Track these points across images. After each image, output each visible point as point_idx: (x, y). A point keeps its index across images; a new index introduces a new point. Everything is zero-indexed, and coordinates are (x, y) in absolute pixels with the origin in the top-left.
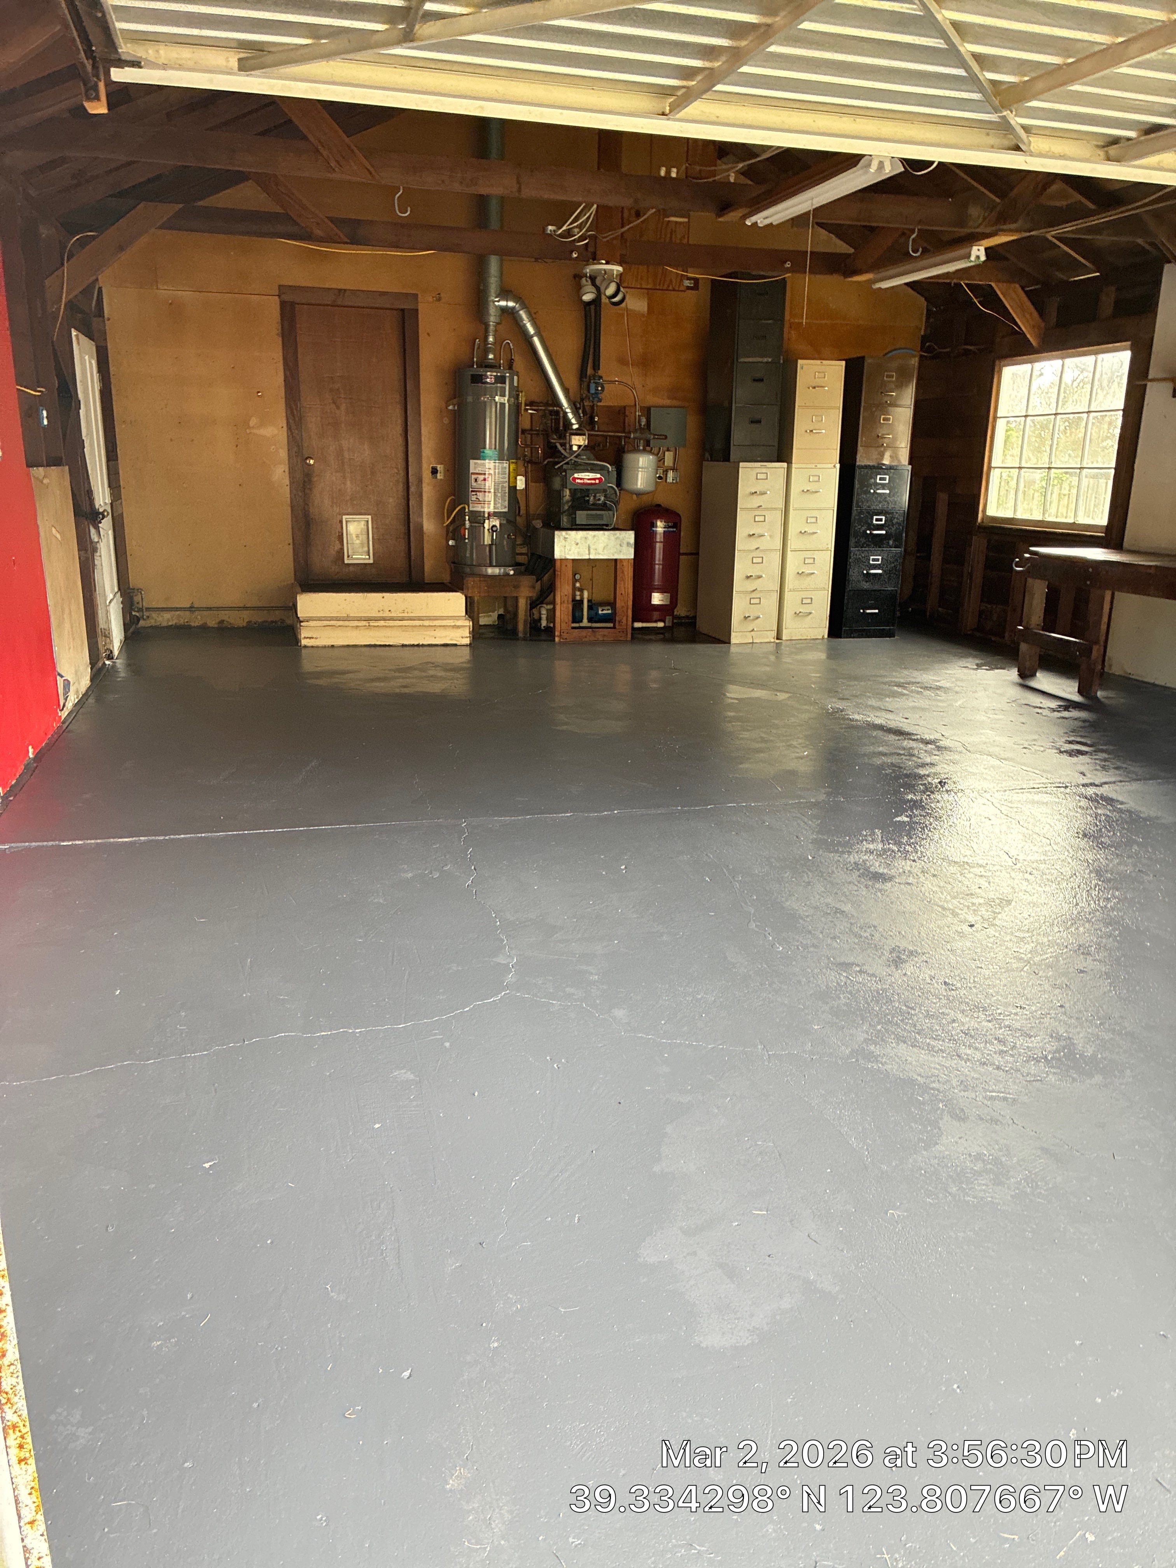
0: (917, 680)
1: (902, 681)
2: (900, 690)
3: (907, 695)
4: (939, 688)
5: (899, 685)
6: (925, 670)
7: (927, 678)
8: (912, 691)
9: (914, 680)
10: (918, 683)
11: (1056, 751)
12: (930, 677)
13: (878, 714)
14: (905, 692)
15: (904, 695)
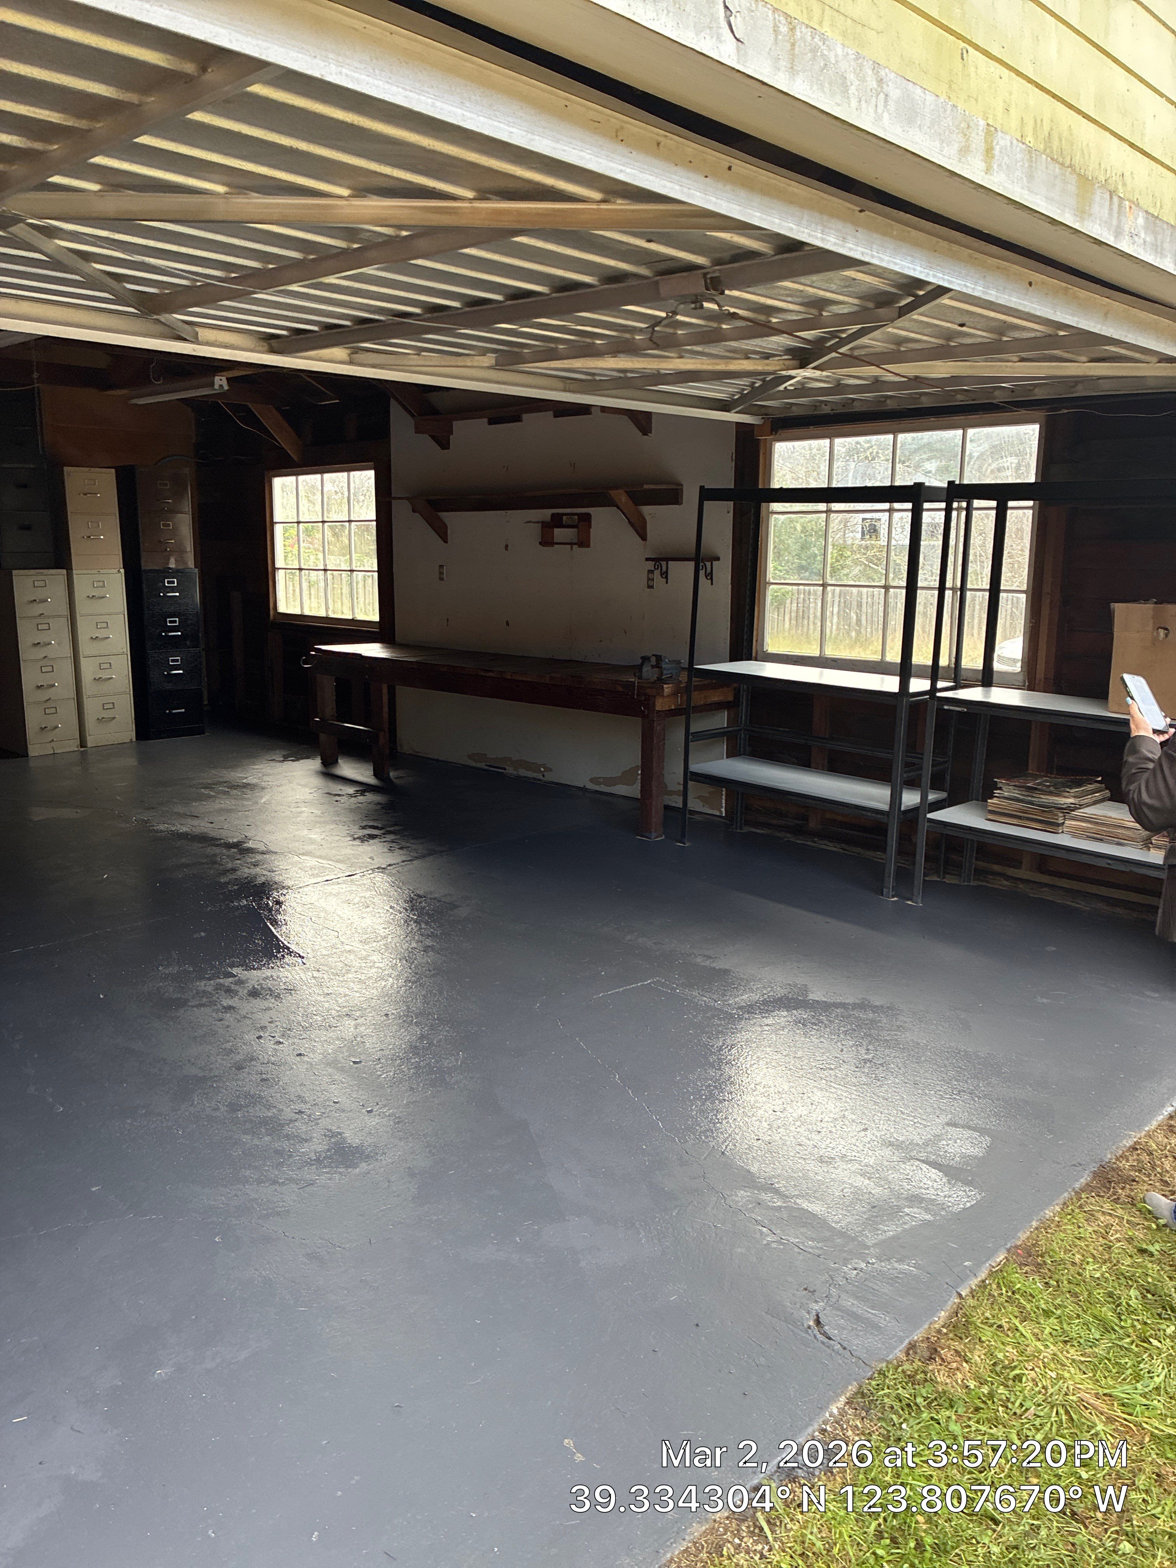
0: (225, 779)
1: (209, 781)
2: (206, 792)
3: (214, 796)
4: (245, 786)
5: (206, 787)
6: (233, 767)
7: (235, 775)
8: (219, 792)
9: (221, 780)
10: (226, 782)
11: (349, 839)
12: (238, 775)
13: (183, 821)
14: (212, 793)
15: (210, 797)
